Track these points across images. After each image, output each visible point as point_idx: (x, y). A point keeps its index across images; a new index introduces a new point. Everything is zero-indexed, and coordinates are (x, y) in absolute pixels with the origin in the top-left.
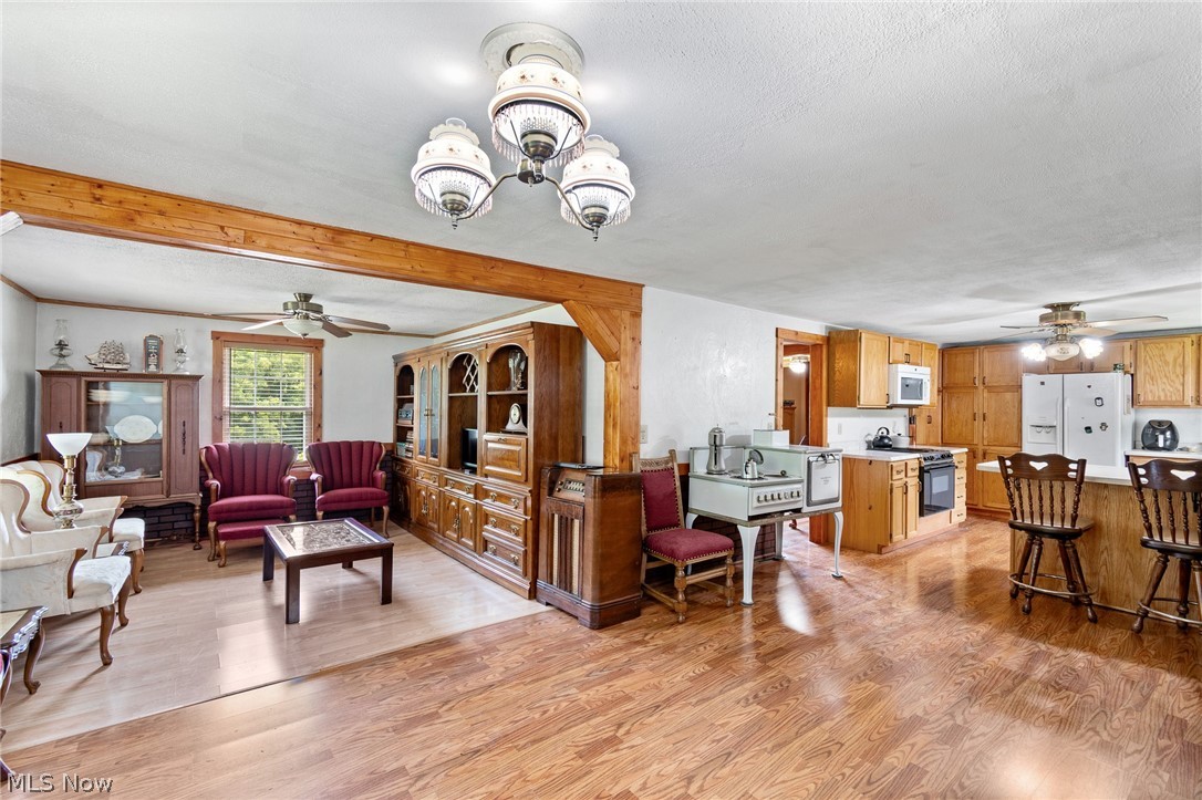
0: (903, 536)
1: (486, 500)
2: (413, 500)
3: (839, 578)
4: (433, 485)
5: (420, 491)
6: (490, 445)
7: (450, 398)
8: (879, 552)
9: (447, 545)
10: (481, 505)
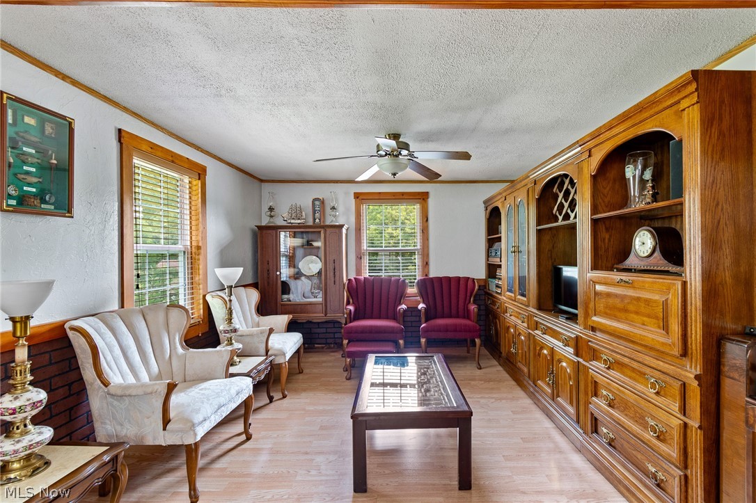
1: (594, 363)
2: (502, 335)
4: (522, 326)
5: (509, 328)
6: (598, 288)
7: (539, 232)
9: (536, 393)
10: (587, 368)
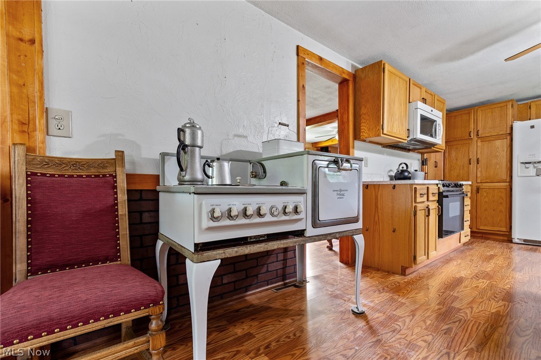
0: (425, 257)
3: (360, 315)
8: (403, 272)
